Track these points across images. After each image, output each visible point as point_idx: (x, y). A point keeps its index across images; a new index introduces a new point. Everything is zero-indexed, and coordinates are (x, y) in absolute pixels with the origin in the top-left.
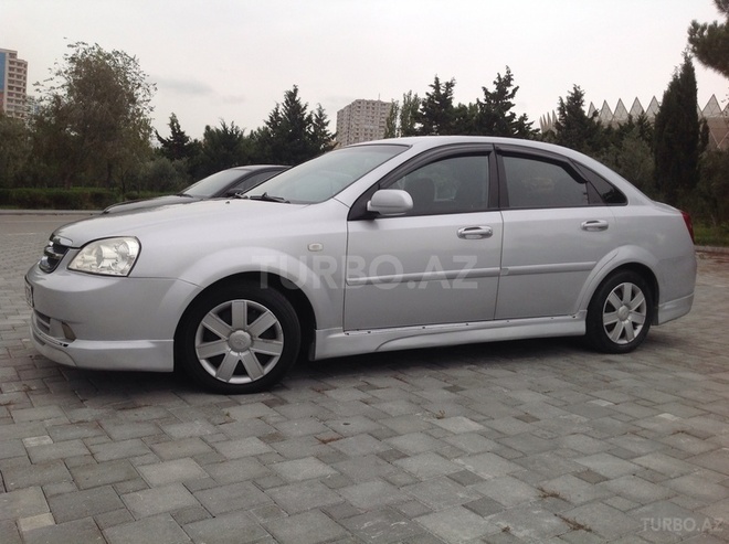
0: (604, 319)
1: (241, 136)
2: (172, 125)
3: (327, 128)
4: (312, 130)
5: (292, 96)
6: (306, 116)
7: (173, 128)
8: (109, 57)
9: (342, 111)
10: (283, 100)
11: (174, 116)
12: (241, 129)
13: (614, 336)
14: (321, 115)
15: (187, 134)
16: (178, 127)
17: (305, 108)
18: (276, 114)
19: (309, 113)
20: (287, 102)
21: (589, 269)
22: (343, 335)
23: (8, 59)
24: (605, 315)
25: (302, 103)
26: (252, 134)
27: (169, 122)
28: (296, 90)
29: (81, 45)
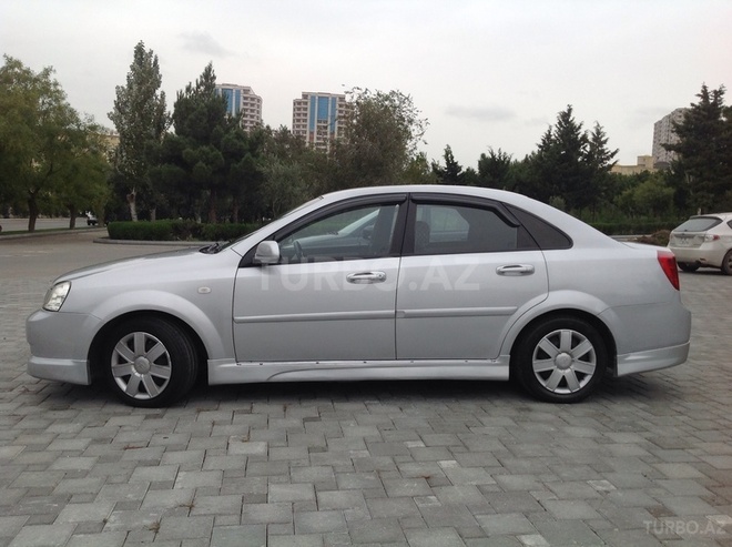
0: (534, 366)
1: (509, 162)
2: (446, 157)
3: (605, 146)
4: (588, 149)
5: (566, 116)
6: (580, 136)
7: (447, 160)
8: (387, 98)
9: (660, 122)
10: (556, 122)
11: (449, 147)
12: (508, 155)
13: (551, 385)
14: (598, 133)
15: (459, 164)
16: (452, 157)
17: (579, 128)
18: (549, 136)
19: (583, 133)
20: (560, 123)
21: (509, 314)
22: (235, 365)
23: (338, 102)
24: (535, 362)
25: (577, 123)
26: (527, 158)
27: (444, 153)
28: (570, 110)
29: (356, 90)
